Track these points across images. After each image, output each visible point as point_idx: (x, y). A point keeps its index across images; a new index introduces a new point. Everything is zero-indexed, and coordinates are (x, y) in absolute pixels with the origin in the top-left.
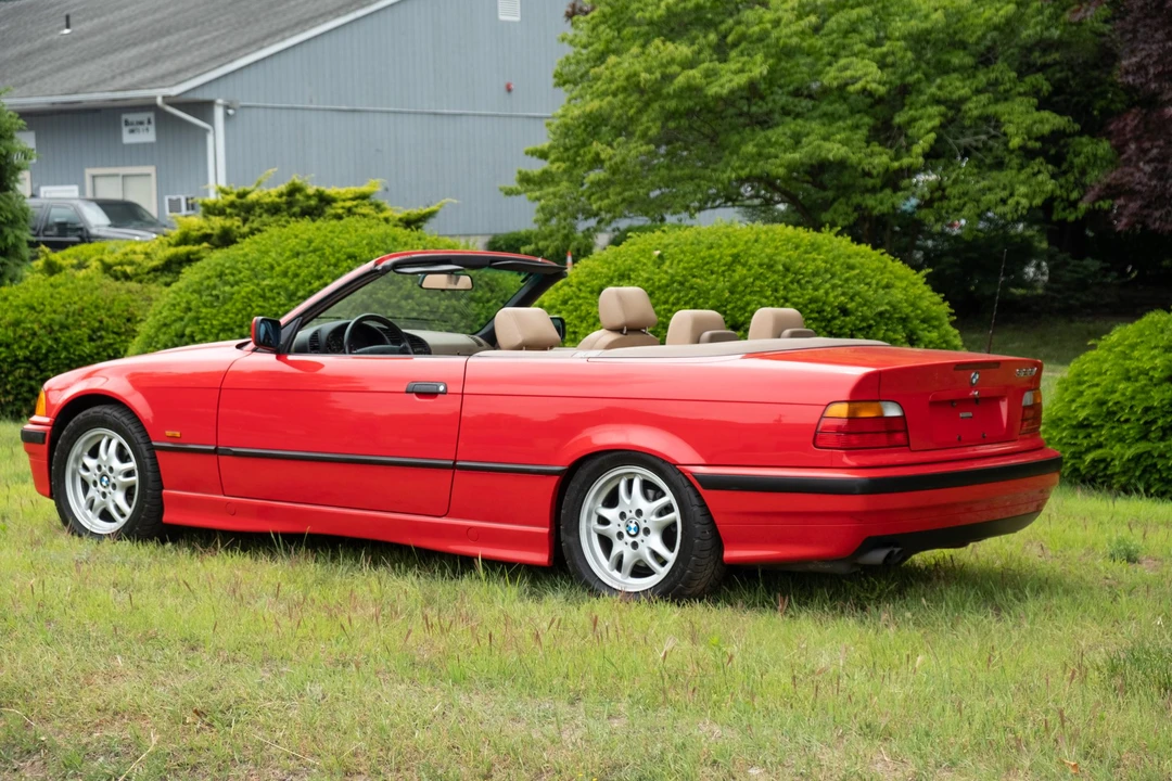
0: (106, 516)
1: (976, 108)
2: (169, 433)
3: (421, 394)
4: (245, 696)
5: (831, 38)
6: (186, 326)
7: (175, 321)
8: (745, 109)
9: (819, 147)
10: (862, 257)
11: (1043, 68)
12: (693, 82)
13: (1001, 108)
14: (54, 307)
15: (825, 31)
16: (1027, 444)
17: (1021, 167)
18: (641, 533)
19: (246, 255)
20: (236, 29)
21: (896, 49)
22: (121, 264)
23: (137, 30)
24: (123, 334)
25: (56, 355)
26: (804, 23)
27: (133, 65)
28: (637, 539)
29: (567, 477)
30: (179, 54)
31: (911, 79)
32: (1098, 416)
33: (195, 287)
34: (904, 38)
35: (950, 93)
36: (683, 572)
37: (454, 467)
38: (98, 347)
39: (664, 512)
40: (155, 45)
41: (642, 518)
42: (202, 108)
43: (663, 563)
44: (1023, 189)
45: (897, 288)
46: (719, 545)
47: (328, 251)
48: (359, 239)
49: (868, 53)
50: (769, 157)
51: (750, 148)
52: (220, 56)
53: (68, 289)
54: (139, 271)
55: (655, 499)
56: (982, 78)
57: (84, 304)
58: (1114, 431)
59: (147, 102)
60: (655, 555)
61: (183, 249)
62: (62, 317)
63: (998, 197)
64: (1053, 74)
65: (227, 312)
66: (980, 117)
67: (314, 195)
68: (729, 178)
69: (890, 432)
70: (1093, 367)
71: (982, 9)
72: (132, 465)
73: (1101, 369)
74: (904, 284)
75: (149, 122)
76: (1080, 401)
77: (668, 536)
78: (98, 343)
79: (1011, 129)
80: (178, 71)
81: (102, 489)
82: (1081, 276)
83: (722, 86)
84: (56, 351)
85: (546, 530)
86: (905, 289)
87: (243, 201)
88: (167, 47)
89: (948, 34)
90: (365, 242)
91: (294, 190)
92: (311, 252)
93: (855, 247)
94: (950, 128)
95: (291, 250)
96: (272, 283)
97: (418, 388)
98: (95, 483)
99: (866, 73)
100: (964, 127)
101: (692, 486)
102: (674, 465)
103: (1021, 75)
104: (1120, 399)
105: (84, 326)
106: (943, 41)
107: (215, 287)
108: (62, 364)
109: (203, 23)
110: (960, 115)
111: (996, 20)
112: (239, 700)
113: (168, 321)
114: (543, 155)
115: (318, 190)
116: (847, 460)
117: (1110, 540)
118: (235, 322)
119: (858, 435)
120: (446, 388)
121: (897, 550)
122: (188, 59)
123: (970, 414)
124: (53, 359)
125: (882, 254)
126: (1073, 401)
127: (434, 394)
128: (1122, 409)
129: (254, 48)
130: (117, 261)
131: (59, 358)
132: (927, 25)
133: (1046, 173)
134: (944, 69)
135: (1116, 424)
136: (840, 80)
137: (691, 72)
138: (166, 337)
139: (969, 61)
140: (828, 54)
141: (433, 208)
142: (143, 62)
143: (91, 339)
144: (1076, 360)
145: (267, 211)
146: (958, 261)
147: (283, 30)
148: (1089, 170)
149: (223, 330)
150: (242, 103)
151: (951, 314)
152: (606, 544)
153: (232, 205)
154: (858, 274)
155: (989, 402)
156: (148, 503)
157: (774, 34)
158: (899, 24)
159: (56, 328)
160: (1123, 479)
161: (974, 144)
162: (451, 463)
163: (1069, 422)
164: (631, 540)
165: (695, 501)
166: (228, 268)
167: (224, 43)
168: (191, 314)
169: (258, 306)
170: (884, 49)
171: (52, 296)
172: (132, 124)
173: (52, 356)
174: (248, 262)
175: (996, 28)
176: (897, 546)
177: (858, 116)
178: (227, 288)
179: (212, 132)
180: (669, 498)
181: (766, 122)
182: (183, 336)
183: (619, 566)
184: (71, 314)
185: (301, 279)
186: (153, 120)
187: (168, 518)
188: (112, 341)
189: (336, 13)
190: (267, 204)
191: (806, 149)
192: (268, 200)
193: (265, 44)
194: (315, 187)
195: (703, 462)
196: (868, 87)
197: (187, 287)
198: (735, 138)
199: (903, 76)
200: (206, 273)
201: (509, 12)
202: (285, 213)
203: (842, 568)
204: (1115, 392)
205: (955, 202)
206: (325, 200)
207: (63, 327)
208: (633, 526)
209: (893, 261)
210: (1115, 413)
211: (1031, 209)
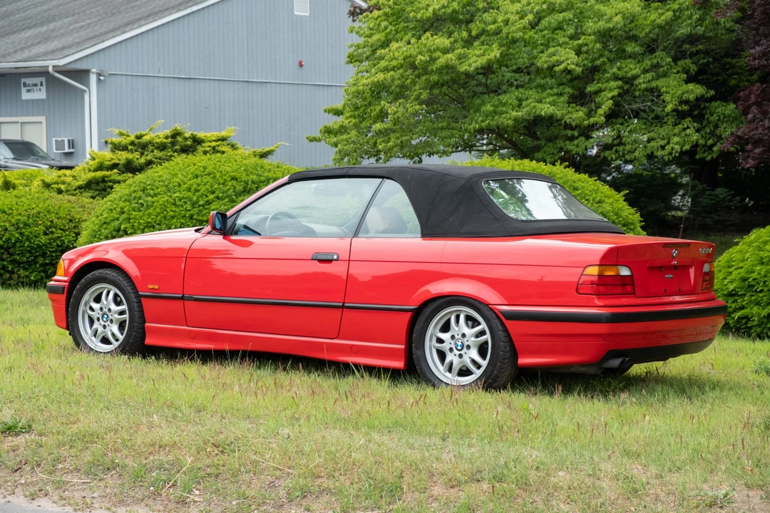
0: (105, 341)
1: (644, 82)
2: (150, 286)
3: (321, 261)
4: (240, 436)
5: (543, 33)
6: (121, 224)
7: (113, 220)
8: (484, 81)
9: (534, 107)
10: (583, 182)
11: (692, 55)
12: (450, 63)
13: (660, 83)
14: (19, 212)
15: (540, 26)
16: (706, 296)
17: (676, 124)
18: (465, 349)
19: (160, 176)
20: (104, 18)
21: (589, 42)
22: (56, 183)
23: (30, 18)
24: (67, 230)
25: (22, 244)
26: (525, 21)
27: (29, 44)
28: (462, 352)
29: (417, 313)
30: (63, 35)
31: (598, 63)
32: (742, 288)
33: (126, 197)
34: (595, 34)
35: (625, 72)
36: (492, 372)
37: (343, 307)
38: (50, 239)
39: (479, 335)
40: (44, 28)
41: (466, 339)
42: (81, 75)
43: (479, 367)
44: (676, 139)
45: (606, 203)
46: (515, 355)
47: (218, 175)
48: (238, 167)
49: (569, 44)
50: (502, 113)
51: (489, 107)
52: (95, 37)
53: (28, 199)
54: (69, 188)
55: (473, 327)
56: (647, 63)
57: (39, 210)
58: (753, 298)
59: (42, 70)
60: (474, 362)
61: (100, 174)
62: (25, 218)
63: (659, 145)
64: (699, 60)
65: (149, 215)
66: (646, 90)
67: (190, 138)
68: (474, 128)
69: (623, 285)
70: (738, 256)
71: (649, 14)
72: (124, 307)
73: (744, 258)
74: (611, 200)
75: (42, 85)
76: (730, 278)
77: (482, 350)
78: (50, 236)
79: (667, 98)
80: (63, 48)
81: (103, 323)
82: (714, 202)
83: (470, 65)
84: (21, 242)
85: (403, 347)
86: (611, 204)
87: (140, 140)
88: (54, 30)
89: (625, 31)
90: (243, 169)
91: (176, 134)
92: (206, 175)
93: (577, 176)
94: (625, 97)
95: (192, 174)
96: (181, 196)
97: (319, 257)
98: (98, 319)
99: (567, 58)
100: (635, 97)
101: (499, 318)
102: (487, 305)
103: (675, 60)
104: (757, 277)
105: (40, 225)
106: (621, 36)
107: (140, 198)
108: (26, 250)
109: (79, 13)
110: (633, 88)
111: (659, 21)
112: (237, 439)
113: (107, 221)
114: (338, 113)
115: (192, 134)
116: (596, 302)
117: (755, 362)
118: (156, 221)
119: (605, 286)
120: (338, 257)
121: (627, 359)
122: (69, 40)
123: (671, 276)
124: (19, 247)
125: (596, 180)
126: (725, 278)
127: (330, 261)
128: (758, 283)
129: (118, 32)
130: (54, 181)
131: (24, 246)
132: (611, 25)
133: (692, 128)
134: (622, 55)
135: (754, 294)
136: (549, 63)
137: (449, 56)
138: (107, 231)
139: (638, 49)
140: (541, 44)
141: (272, 148)
142: (37, 41)
143: (45, 234)
144: (726, 252)
145: (157, 148)
146: (632, 190)
147: (139, 20)
148: (720, 124)
149: (147, 227)
150: (109, 72)
151: (641, 221)
152: (442, 355)
153: (132, 143)
154: (581, 193)
155: (682, 269)
156: (135, 332)
157: (505, 30)
158: (591, 24)
159: (21, 226)
160: (759, 330)
161: (642, 108)
162: (341, 304)
163: (722, 292)
164: (458, 353)
165: (500, 327)
166: (149, 185)
167: (96, 28)
168: (125, 216)
169: (172, 211)
170: (580, 42)
171: (17, 204)
172: (29, 85)
173: (18, 245)
174: (162, 181)
175: (660, 27)
176: (627, 357)
177: (561, 87)
178: (149, 199)
179: (88, 93)
180: (483, 326)
181: (496, 91)
182: (119, 230)
183: (450, 369)
184: (31, 216)
185: (200, 193)
186: (44, 83)
187: (148, 341)
188: (59, 235)
189: (177, 8)
190: (157, 143)
191: (526, 109)
192: (158, 141)
193: (127, 30)
194: (190, 132)
195: (507, 303)
196: (569, 68)
197: (121, 197)
198: (478, 101)
199: (593, 60)
200: (132, 189)
201: (301, 9)
202: (170, 150)
203: (592, 370)
204: (754, 272)
205: (628, 147)
206: (197, 141)
207: (26, 225)
208: (459, 344)
209: (603, 185)
210: (753, 286)
211: (682, 153)
